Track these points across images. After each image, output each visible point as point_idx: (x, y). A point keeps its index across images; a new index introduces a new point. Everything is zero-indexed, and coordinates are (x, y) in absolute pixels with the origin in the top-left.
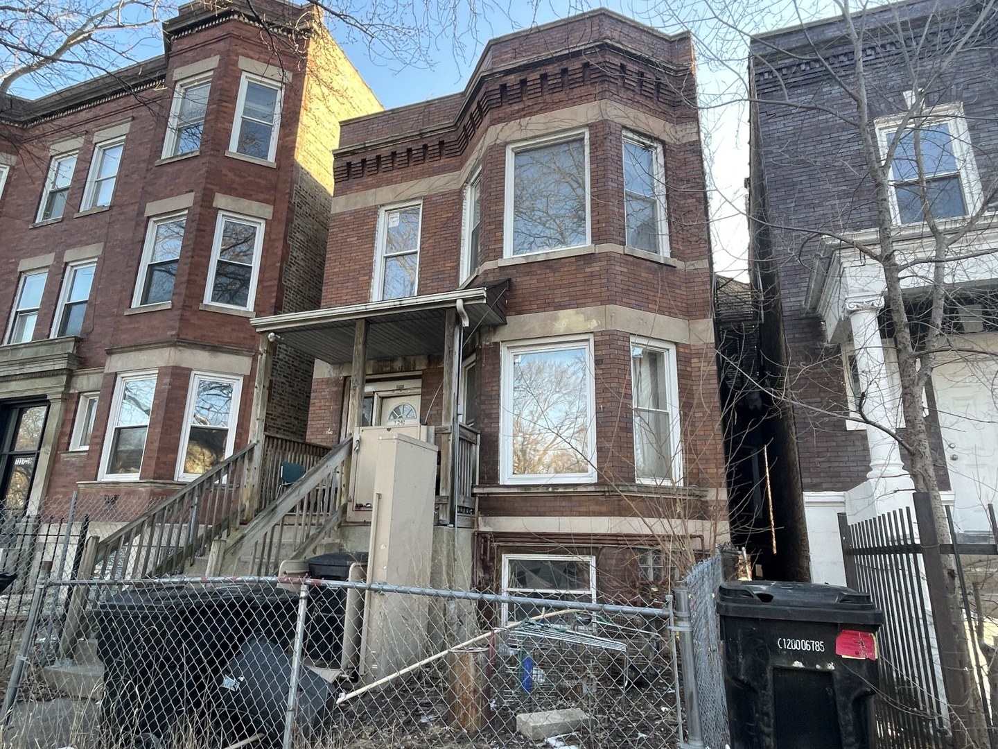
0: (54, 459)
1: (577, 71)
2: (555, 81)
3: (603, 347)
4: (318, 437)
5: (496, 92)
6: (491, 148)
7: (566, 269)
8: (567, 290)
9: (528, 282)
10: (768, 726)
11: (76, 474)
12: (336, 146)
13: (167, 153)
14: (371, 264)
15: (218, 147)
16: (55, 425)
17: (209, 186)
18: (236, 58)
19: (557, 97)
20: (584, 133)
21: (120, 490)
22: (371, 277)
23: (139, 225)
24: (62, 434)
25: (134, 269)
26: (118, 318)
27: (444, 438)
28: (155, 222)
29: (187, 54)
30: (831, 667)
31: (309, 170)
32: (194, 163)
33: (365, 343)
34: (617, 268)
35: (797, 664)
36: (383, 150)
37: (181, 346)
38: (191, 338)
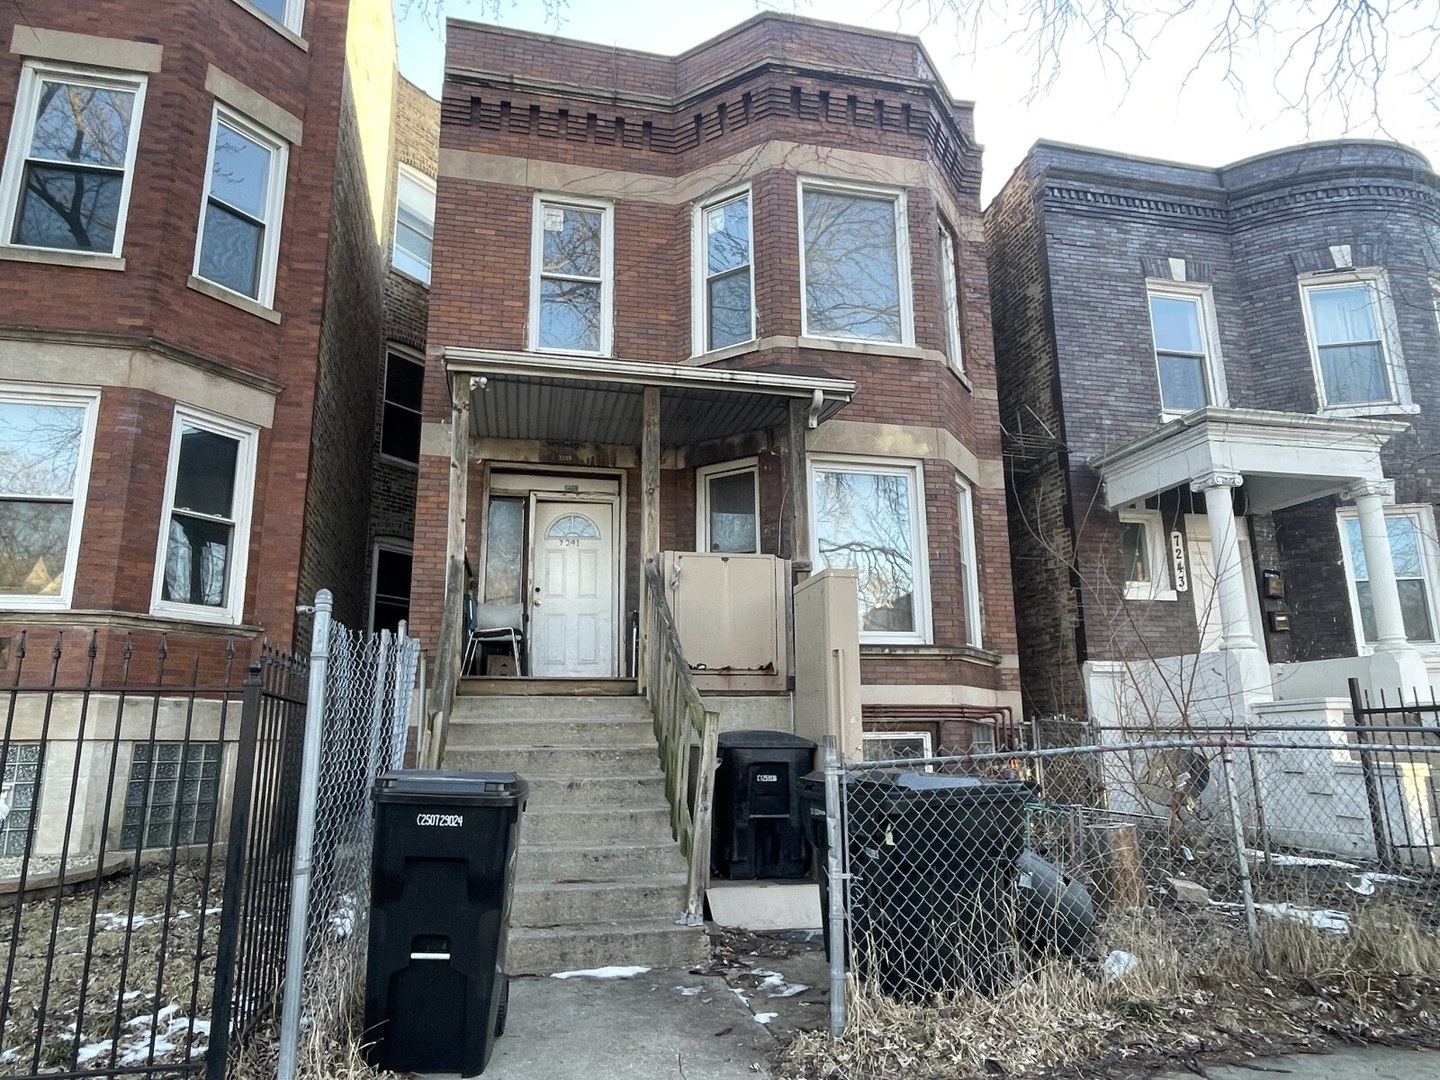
1: (894, 110)
2: (865, 112)
3: (935, 480)
5: (785, 94)
6: (776, 173)
7: (886, 371)
14: (526, 283)
17: (195, 45)
19: (866, 134)
20: (899, 196)
22: (527, 306)
28: (36, 72)
36: (542, 99)
37: (159, 353)
38: (173, 339)
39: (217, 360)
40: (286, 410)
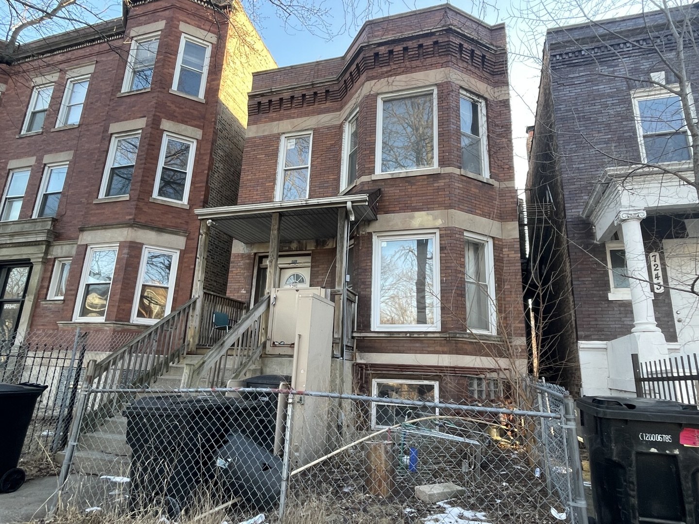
0: (36, 305)
1: (429, 47)
2: (413, 53)
3: (445, 238)
4: (235, 294)
5: (371, 58)
6: (367, 97)
7: (419, 183)
8: (420, 198)
9: (393, 191)
10: (633, 490)
11: (52, 316)
12: (250, 90)
13: (125, 88)
14: (275, 174)
15: (164, 86)
16: (36, 281)
17: (158, 114)
18: (177, 23)
19: (414, 64)
20: (433, 90)
21: (89, 329)
22: (275, 184)
23: (104, 139)
24: (42, 287)
25: (101, 170)
26: (88, 206)
27: (337, 297)
28: (116, 137)
29: (141, 18)
30: (677, 452)
31: (228, 106)
32: (145, 97)
33: (279, 229)
34: (456, 184)
35: (653, 450)
36: (284, 94)
37: (136, 227)
38: (143, 222)
39: (161, 226)
40: (189, 242)
